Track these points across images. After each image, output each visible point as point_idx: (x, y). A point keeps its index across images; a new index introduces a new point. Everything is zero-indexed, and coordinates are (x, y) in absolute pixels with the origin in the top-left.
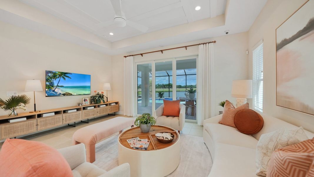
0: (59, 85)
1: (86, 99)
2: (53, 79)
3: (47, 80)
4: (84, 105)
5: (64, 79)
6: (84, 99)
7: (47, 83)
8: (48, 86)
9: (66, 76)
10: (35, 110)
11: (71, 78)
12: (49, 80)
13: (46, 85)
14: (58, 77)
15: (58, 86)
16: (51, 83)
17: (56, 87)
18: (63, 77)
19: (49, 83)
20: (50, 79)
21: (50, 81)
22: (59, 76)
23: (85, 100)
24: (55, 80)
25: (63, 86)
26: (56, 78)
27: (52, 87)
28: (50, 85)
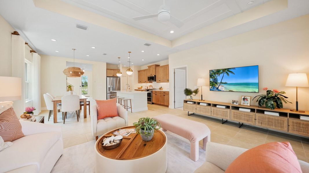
0: (222, 81)
1: (246, 97)
2: (216, 75)
3: (211, 76)
4: (242, 104)
5: (228, 74)
6: (244, 97)
7: (211, 79)
8: (212, 83)
9: (230, 71)
10: (202, 100)
11: (234, 74)
12: (212, 75)
13: (210, 82)
14: (222, 73)
15: (221, 83)
16: (215, 79)
17: (220, 85)
18: (227, 72)
19: (213, 80)
20: (214, 75)
21: (214, 77)
22: (223, 71)
23: (244, 99)
24: (219, 75)
25: (227, 83)
26: (220, 73)
27: (216, 84)
28: (214, 82)
